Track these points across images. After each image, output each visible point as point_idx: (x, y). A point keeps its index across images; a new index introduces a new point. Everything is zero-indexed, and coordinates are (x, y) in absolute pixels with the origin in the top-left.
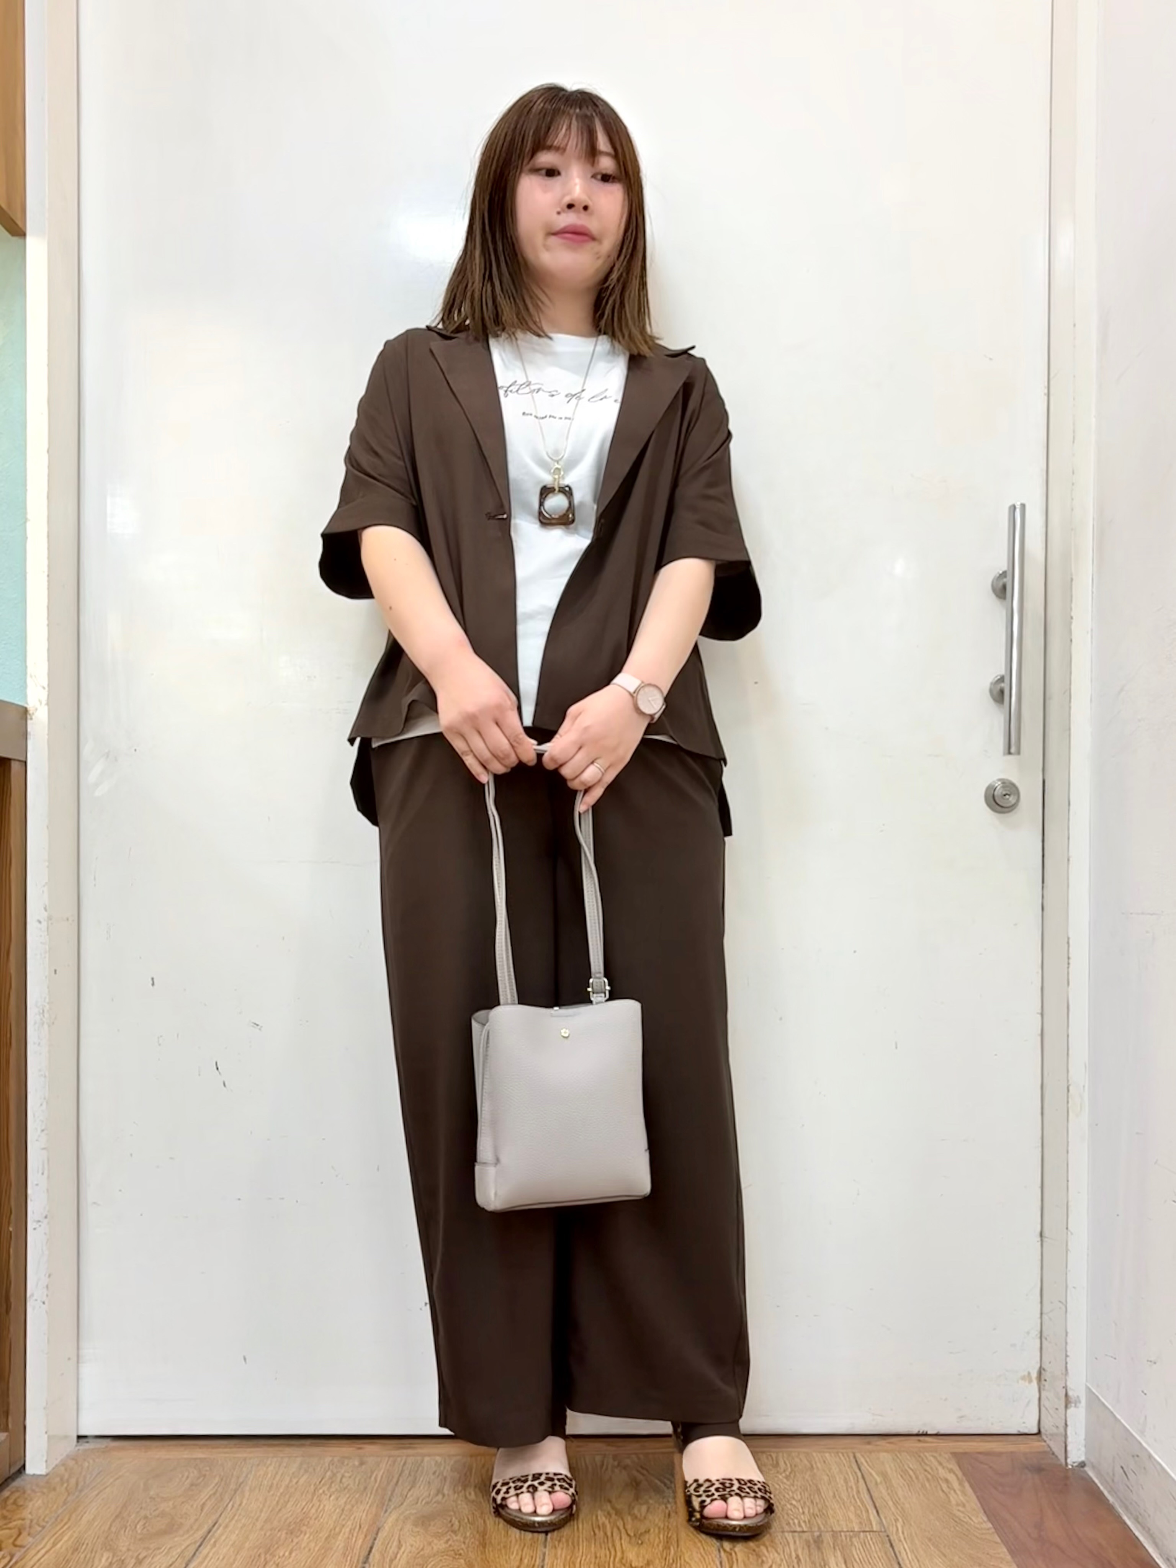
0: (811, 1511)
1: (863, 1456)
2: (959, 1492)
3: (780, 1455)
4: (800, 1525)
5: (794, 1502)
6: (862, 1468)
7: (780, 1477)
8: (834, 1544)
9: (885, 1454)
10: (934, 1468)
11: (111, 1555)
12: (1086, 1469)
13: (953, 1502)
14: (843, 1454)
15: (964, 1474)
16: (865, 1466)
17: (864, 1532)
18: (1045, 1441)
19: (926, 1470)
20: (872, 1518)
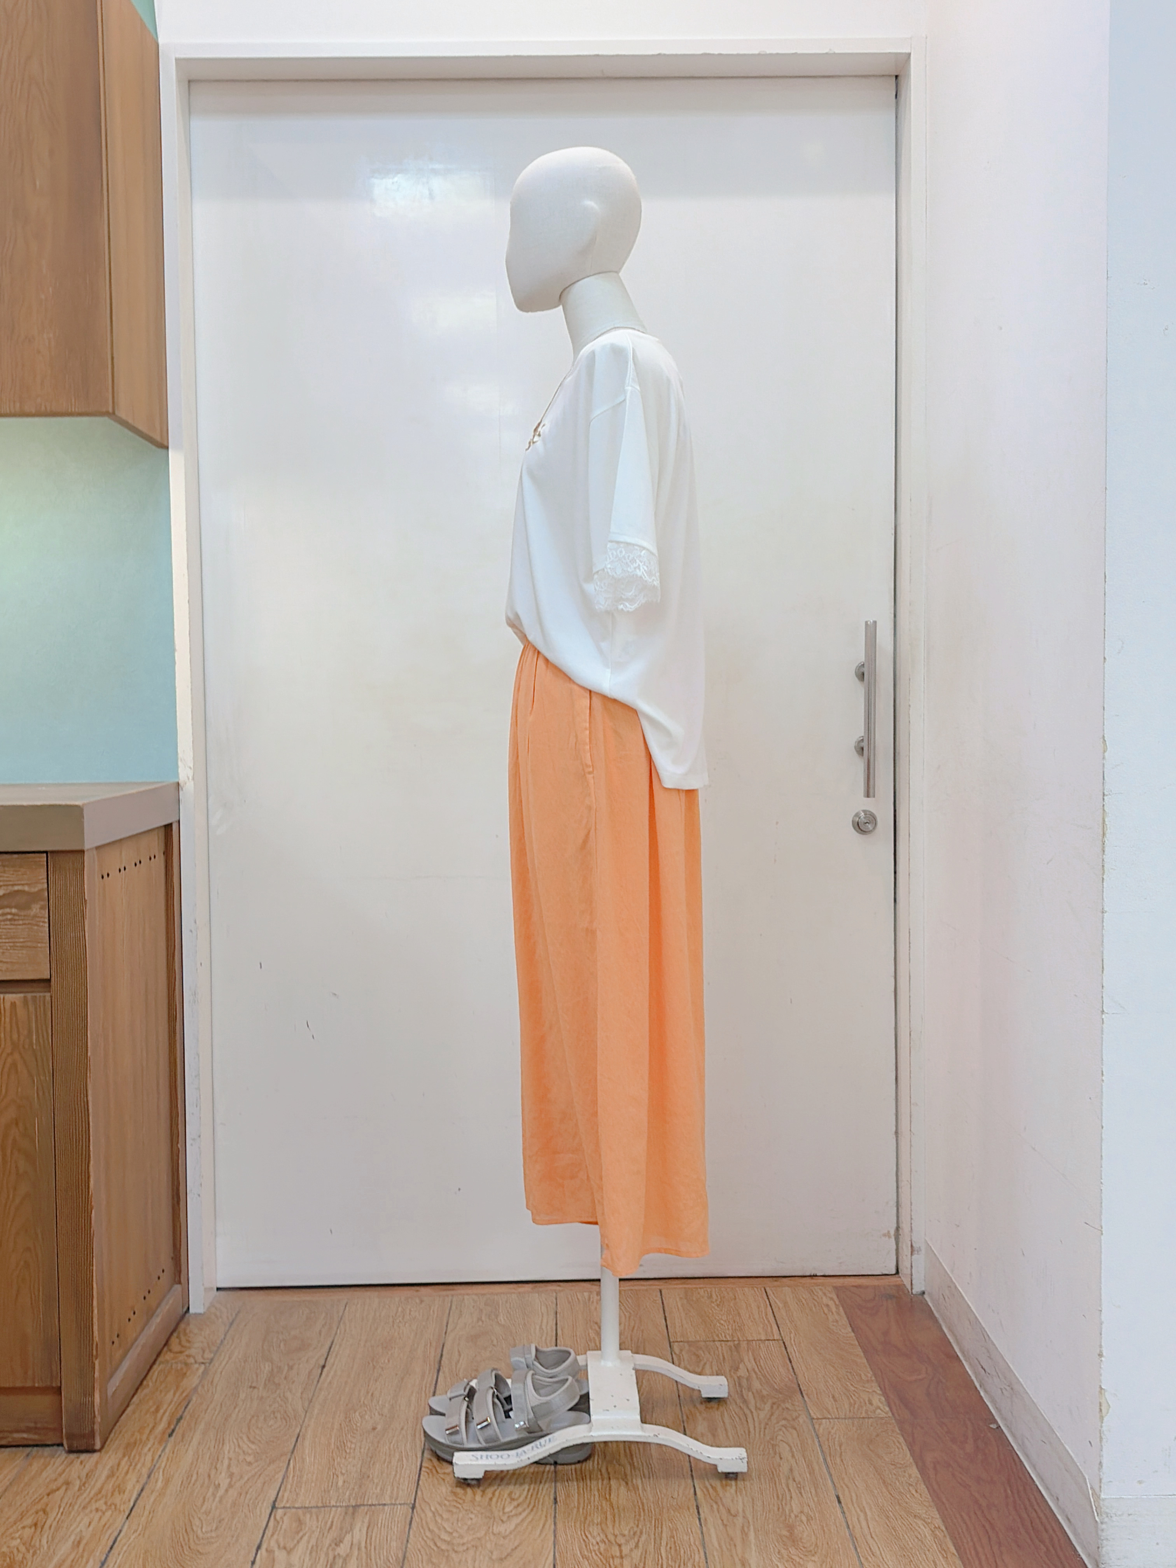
0: (734, 1328)
1: (771, 1290)
2: (835, 1313)
3: (714, 1290)
4: (725, 1336)
5: (722, 1322)
6: (770, 1297)
7: (713, 1305)
8: (748, 1348)
9: (787, 1288)
10: (820, 1297)
11: (270, 1364)
12: (926, 1296)
13: (831, 1319)
14: (757, 1288)
15: (840, 1302)
16: (771, 1296)
17: (768, 1340)
18: (900, 1277)
19: (814, 1299)
20: (774, 1330)
